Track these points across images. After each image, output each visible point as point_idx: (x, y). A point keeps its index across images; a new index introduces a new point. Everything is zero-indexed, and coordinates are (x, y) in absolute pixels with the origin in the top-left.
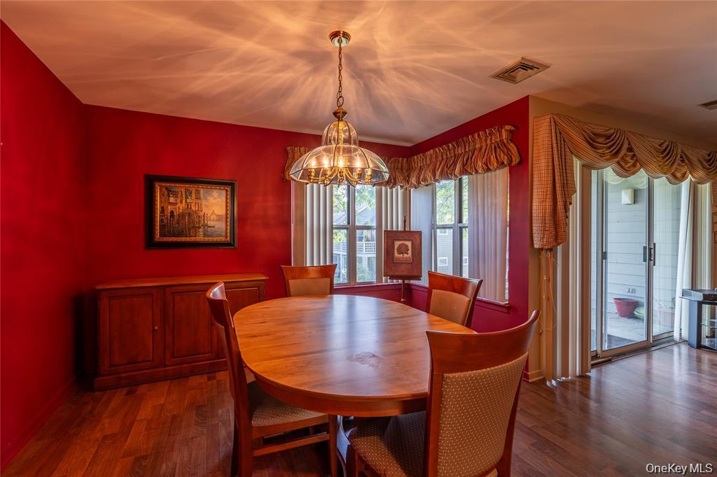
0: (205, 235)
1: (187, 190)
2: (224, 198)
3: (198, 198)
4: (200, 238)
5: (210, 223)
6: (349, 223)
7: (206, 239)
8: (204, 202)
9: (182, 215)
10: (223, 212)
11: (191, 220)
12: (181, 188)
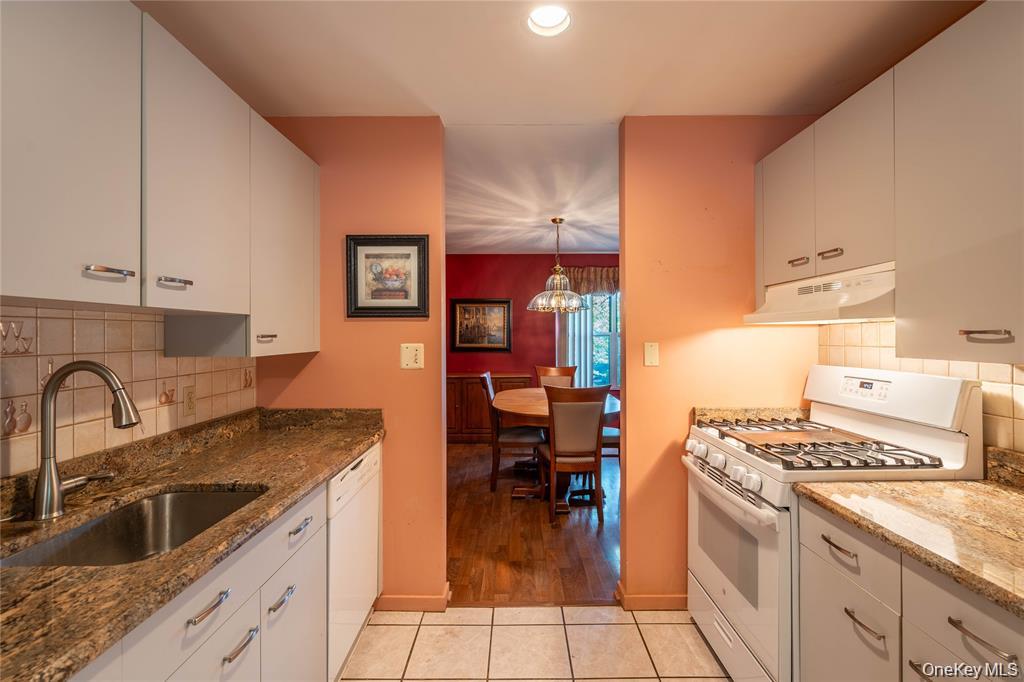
0: (489, 342)
1: (477, 309)
2: (502, 313)
3: (484, 314)
4: (486, 344)
5: (493, 333)
6: (610, 331)
7: (490, 345)
8: (488, 317)
9: (473, 327)
10: (501, 324)
11: (479, 332)
12: (473, 307)
